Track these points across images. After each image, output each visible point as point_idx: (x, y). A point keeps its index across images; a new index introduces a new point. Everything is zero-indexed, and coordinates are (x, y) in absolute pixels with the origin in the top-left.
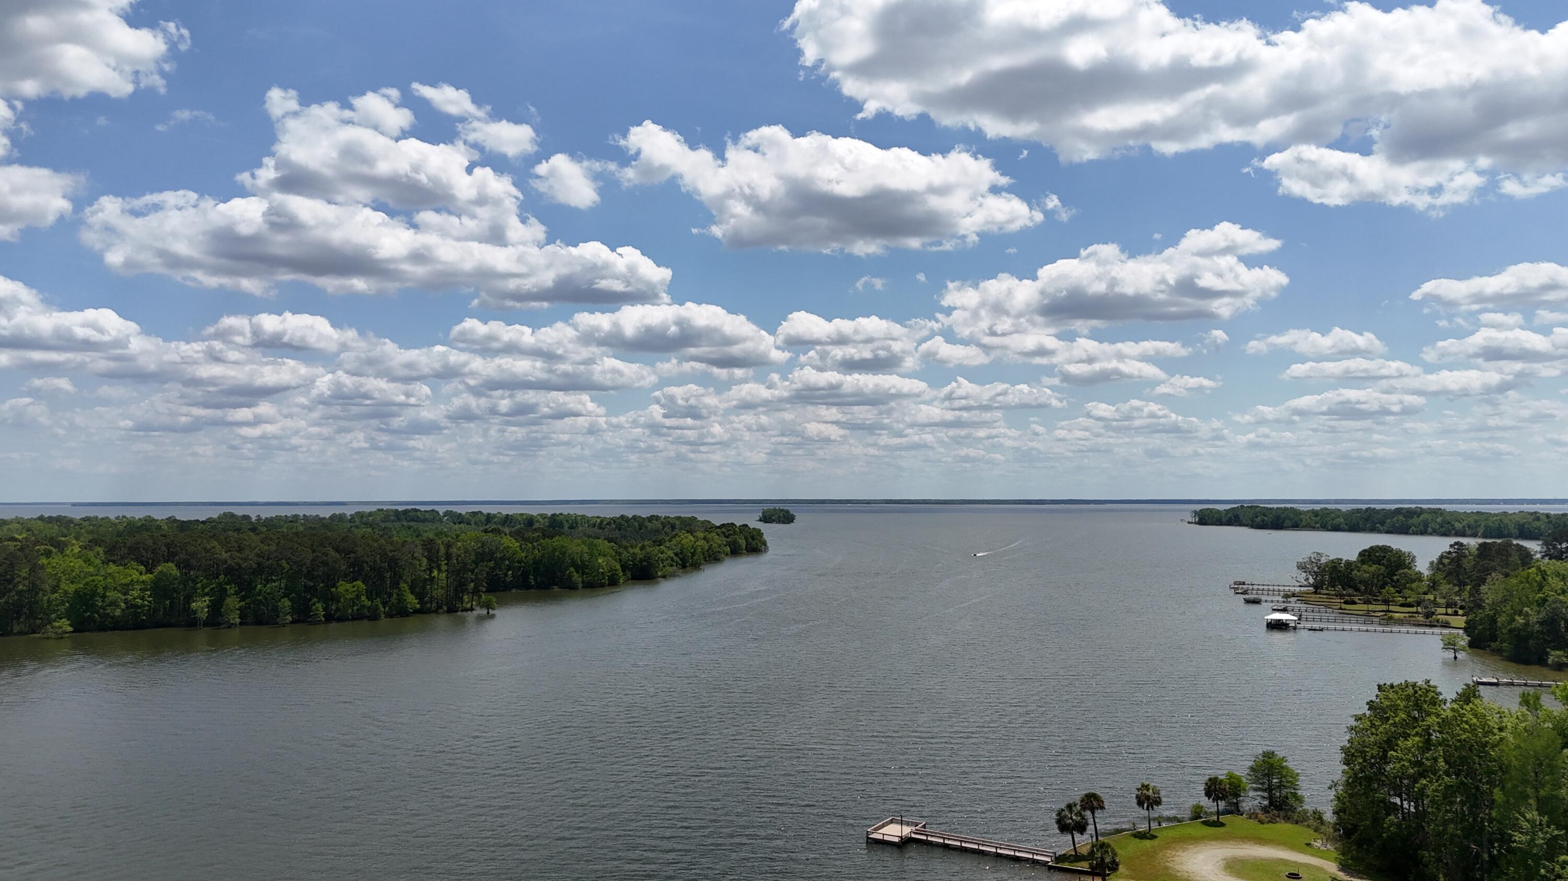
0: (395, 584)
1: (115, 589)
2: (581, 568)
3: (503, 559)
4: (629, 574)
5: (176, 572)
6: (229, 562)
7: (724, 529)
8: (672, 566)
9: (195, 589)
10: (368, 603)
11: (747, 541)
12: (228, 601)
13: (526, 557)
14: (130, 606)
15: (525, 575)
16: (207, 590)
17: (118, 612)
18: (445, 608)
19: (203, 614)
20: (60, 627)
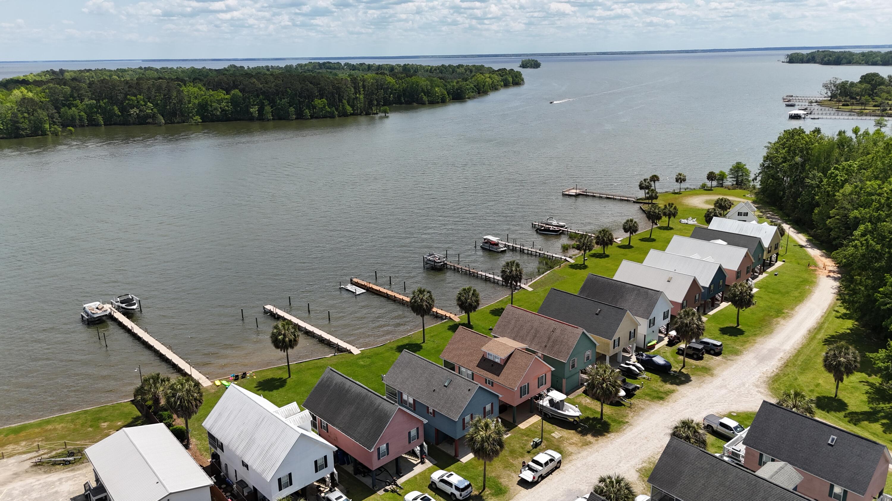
0: (340, 101)
1: (215, 102)
2: (428, 93)
3: (388, 88)
4: (451, 96)
5: (240, 94)
6: (263, 89)
7: (500, 72)
8: (473, 92)
9: (250, 102)
10: (329, 110)
11: (513, 79)
12: (266, 108)
13: (399, 87)
14: (223, 110)
15: (399, 97)
16: (255, 103)
17: (218, 113)
18: (364, 113)
19: (256, 115)
20: (196, 120)
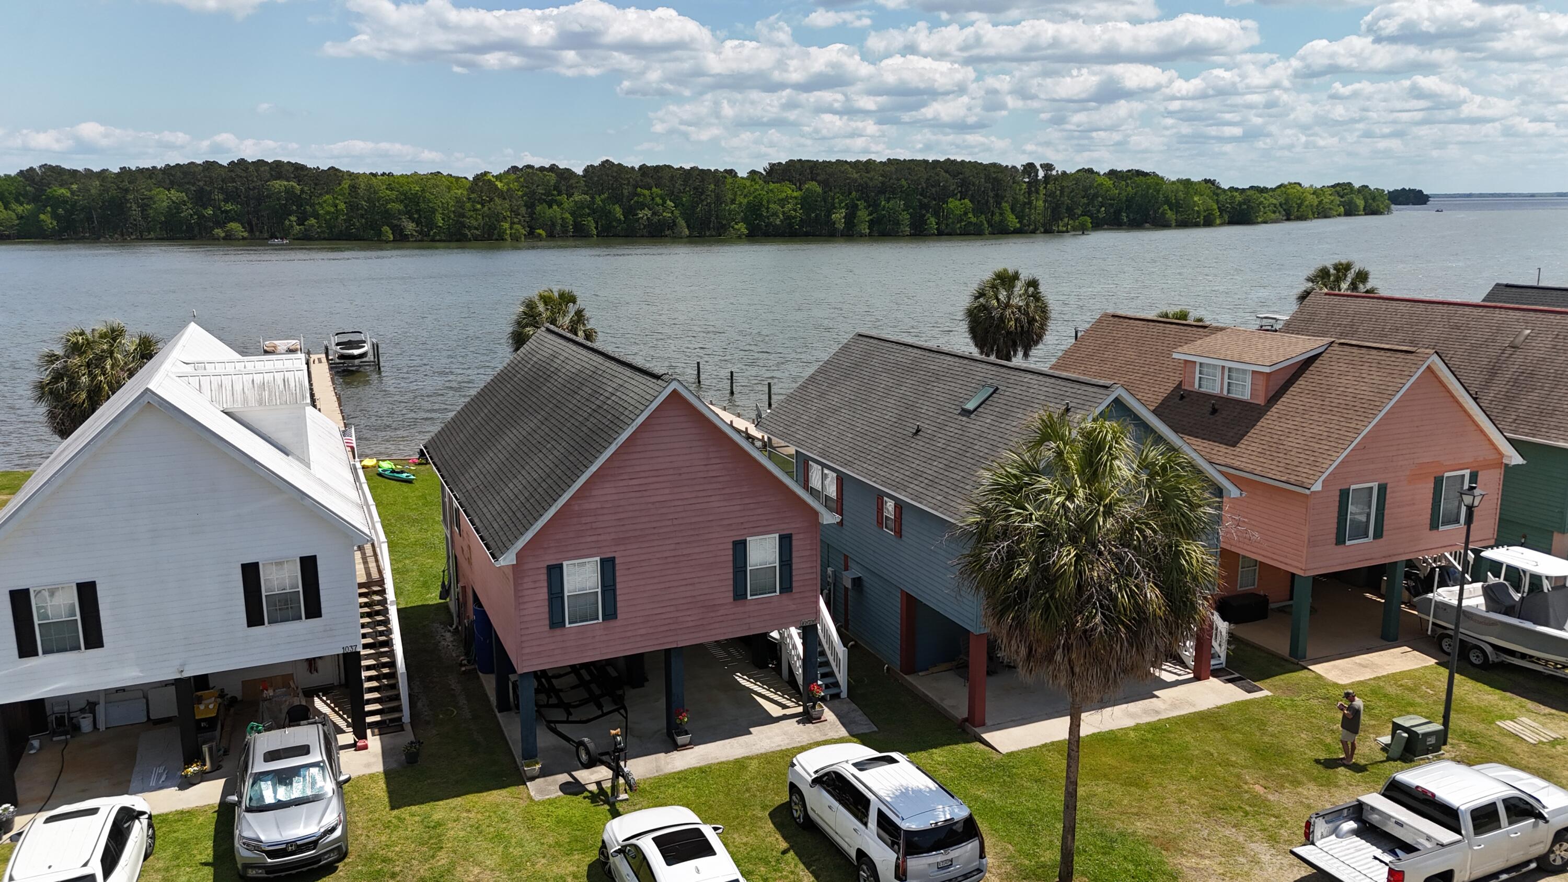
0: (998, 204)
1: (775, 202)
2: (1176, 206)
3: (1096, 196)
4: (1226, 217)
5: (819, 190)
6: (859, 181)
7: (1338, 188)
8: (1274, 212)
9: (833, 204)
10: (974, 220)
11: (1366, 202)
12: (859, 213)
13: (1119, 194)
14: (788, 218)
15: (1118, 212)
16: (843, 205)
17: (778, 222)
18: (1042, 230)
19: (841, 226)
20: (739, 230)
